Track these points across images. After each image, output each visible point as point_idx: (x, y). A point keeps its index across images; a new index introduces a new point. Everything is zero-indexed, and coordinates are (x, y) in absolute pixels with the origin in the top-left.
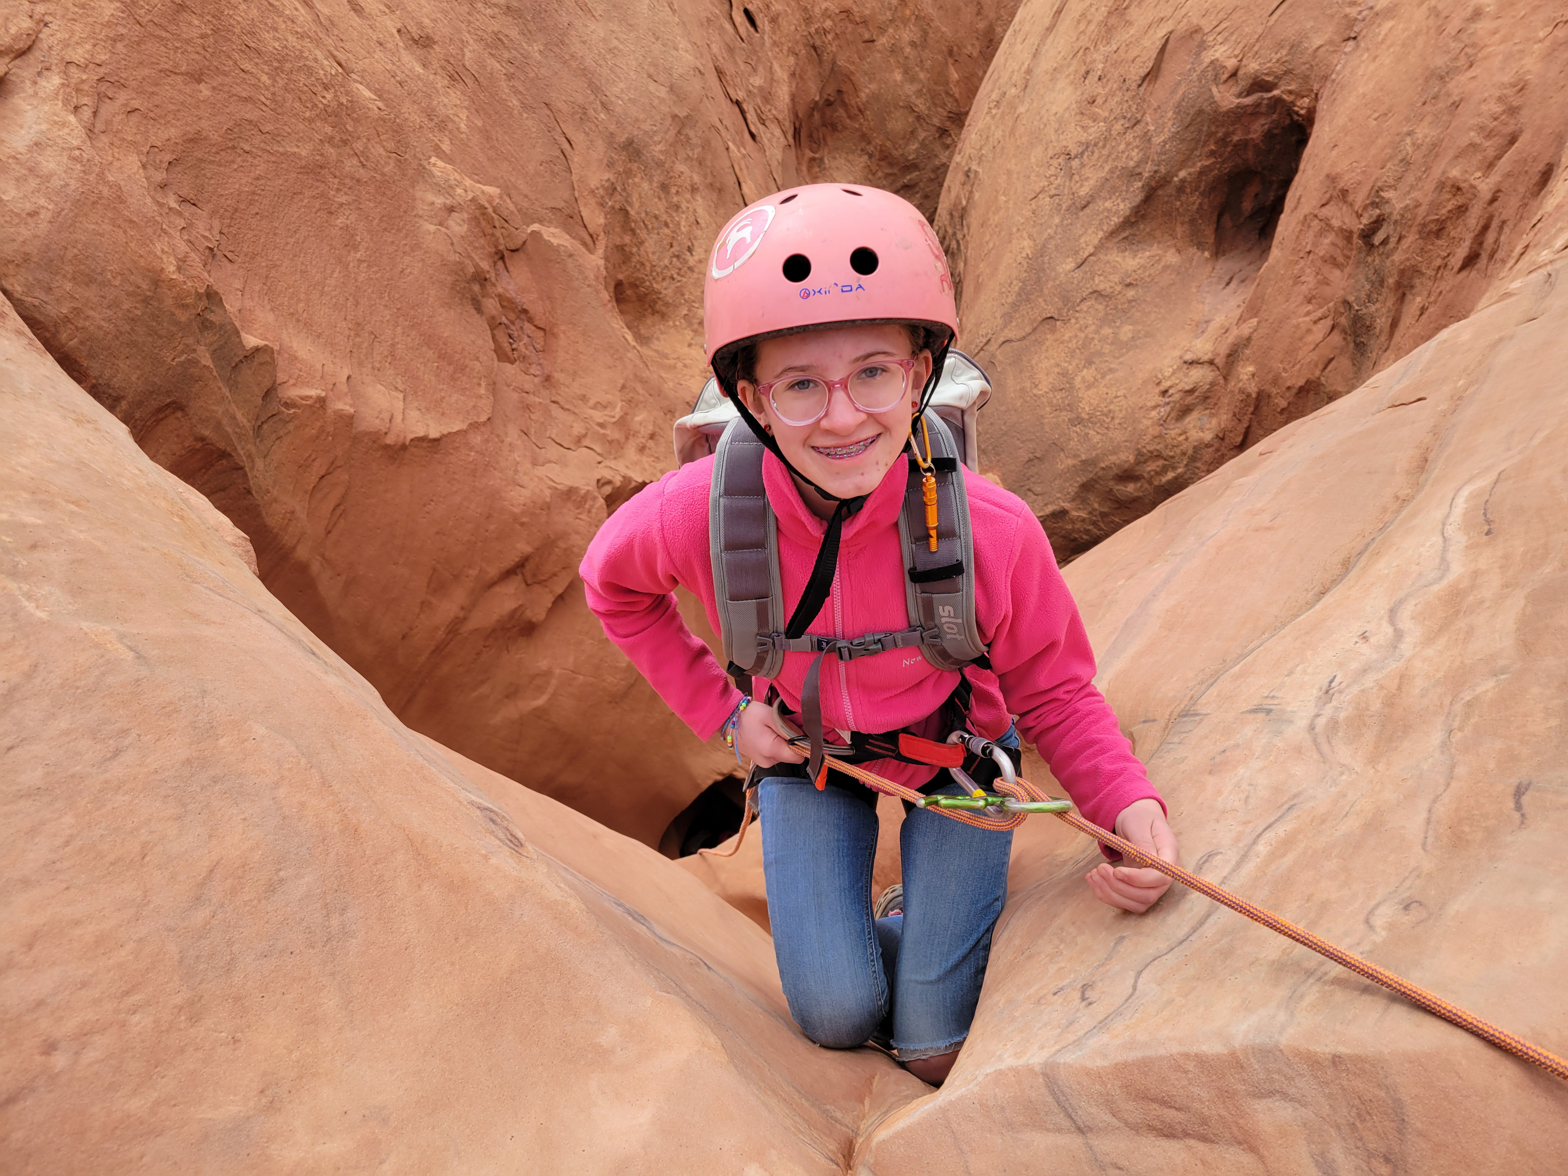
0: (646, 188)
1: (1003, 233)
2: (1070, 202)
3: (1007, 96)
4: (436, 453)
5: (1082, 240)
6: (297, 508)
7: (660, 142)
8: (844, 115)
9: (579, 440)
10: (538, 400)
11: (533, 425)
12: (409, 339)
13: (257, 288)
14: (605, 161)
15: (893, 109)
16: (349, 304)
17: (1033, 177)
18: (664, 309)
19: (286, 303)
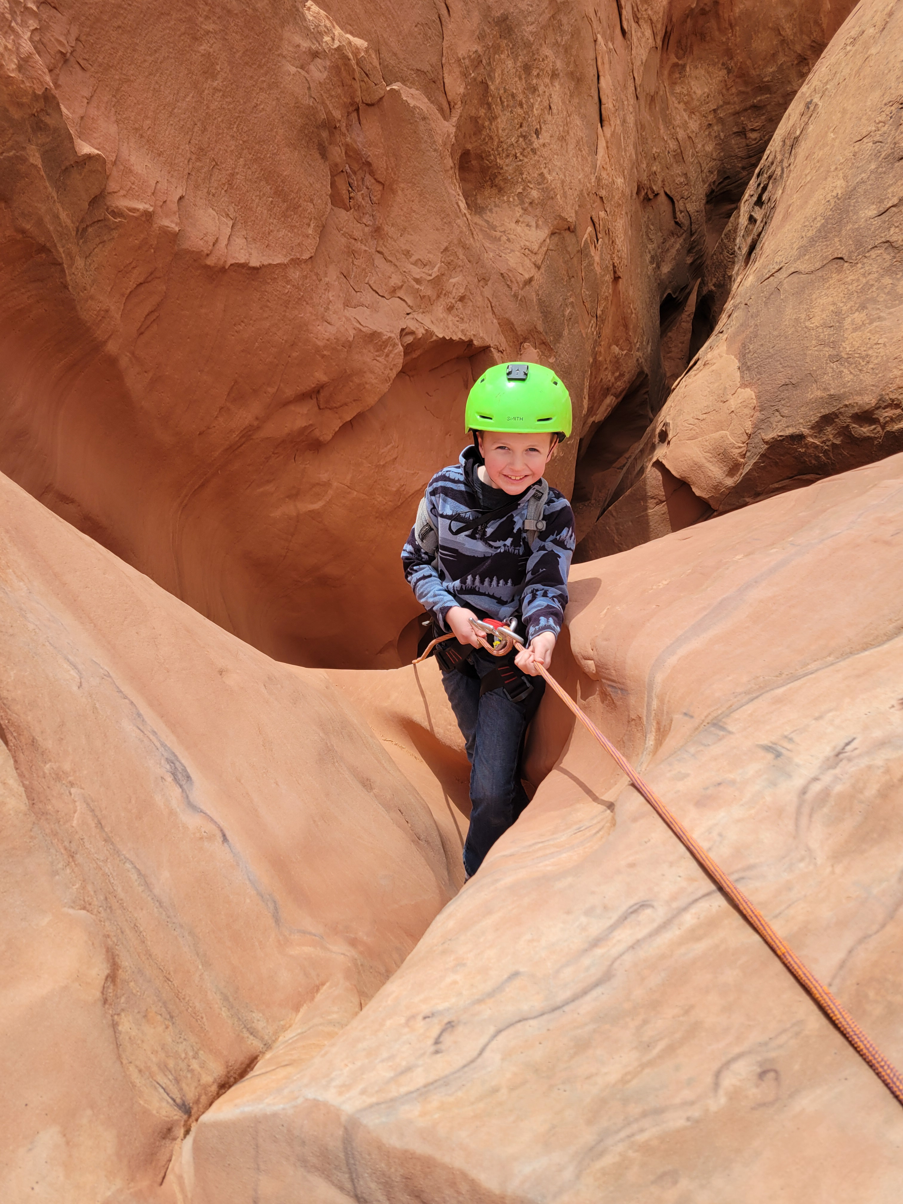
0: (509, 66)
1: (822, 169)
2: (890, 151)
3: (864, 35)
4: (253, 280)
5: (890, 191)
6: (113, 308)
7: (532, 23)
8: (715, 27)
9: (394, 291)
10: (364, 247)
11: (355, 270)
12: (249, 172)
13: (106, 99)
14: (477, 33)
15: (761, 29)
16: (196, 130)
17: (864, 120)
18: (502, 184)
19: (132, 118)
